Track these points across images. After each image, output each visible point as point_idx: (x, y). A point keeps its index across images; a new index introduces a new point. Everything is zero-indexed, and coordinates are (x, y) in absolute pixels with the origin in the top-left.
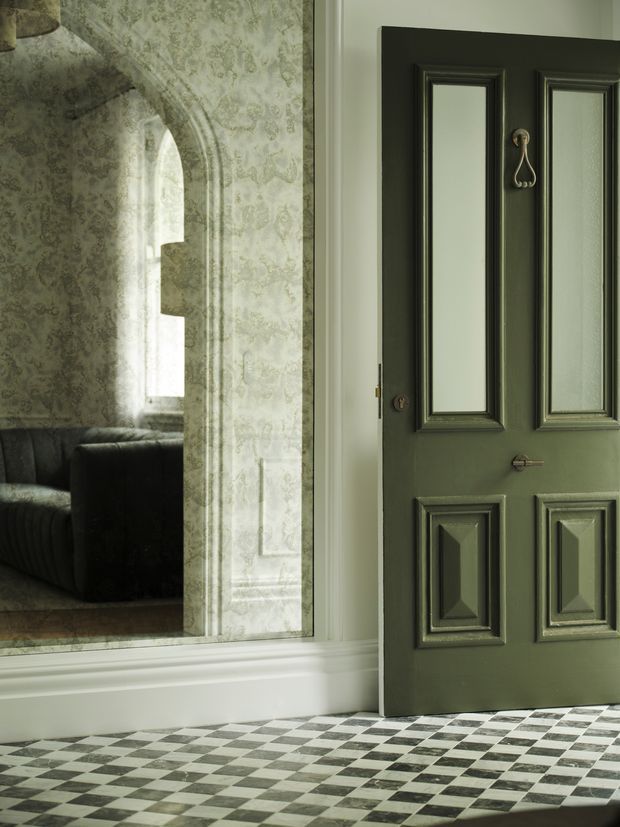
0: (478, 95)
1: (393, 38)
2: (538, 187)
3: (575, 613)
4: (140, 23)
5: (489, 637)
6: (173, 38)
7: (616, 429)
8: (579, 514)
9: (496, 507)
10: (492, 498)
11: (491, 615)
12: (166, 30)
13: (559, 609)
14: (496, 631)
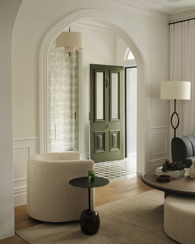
0: (102, 74)
1: (91, 66)
2: (110, 87)
3: (114, 147)
4: (56, 62)
5: (104, 151)
6: (60, 64)
7: (119, 121)
8: (115, 133)
9: (105, 133)
10: (104, 131)
11: (104, 148)
12: (59, 63)
13: (112, 147)
14: (105, 151)
